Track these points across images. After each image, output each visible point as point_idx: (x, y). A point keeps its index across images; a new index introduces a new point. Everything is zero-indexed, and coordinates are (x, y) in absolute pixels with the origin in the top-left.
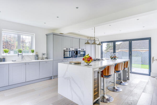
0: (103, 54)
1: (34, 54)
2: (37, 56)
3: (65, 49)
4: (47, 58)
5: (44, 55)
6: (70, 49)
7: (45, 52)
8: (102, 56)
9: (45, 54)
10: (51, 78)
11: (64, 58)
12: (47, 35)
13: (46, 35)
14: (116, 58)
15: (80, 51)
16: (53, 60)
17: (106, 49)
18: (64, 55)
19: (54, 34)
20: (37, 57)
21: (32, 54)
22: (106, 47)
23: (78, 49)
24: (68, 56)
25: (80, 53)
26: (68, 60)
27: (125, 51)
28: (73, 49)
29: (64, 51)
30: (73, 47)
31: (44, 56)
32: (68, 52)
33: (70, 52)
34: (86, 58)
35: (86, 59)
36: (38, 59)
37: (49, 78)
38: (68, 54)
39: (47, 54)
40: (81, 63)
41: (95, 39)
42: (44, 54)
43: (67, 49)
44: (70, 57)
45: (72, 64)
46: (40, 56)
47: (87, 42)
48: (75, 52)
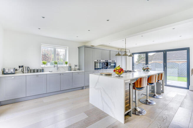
0: (134, 65)
1: (68, 65)
3: (96, 61)
4: (79, 69)
6: (100, 61)
7: (77, 64)
8: (134, 67)
11: (95, 69)
12: (79, 48)
14: (149, 70)
15: (110, 62)
17: (137, 61)
18: (95, 66)
19: (86, 47)
20: (70, 69)
21: (65, 65)
22: (138, 58)
23: (109, 61)
24: (99, 67)
25: (110, 64)
26: (99, 71)
27: (159, 63)
28: (104, 61)
29: (95, 63)
30: (103, 59)
31: (76, 67)
32: (99, 64)
33: (101, 64)
34: (117, 69)
35: (117, 71)
36: (71, 70)
37: (81, 88)
38: (98, 66)
40: (112, 75)
41: (126, 50)
42: (76, 66)
43: (98, 61)
44: (101, 69)
45: (103, 75)
46: (73, 67)
47: (117, 53)
48: (106, 64)
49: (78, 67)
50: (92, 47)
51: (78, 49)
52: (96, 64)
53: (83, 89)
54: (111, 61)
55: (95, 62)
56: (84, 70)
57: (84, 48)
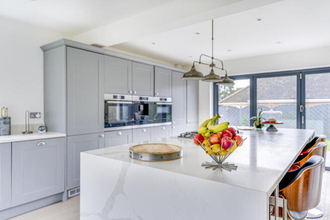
2: (5, 123)
3: (109, 97)
4: (46, 128)
5: (35, 117)
6: (123, 97)
7: (39, 108)
9: (38, 116)
10: (58, 199)
11: (105, 127)
12: (45, 49)
13: (41, 48)
15: (155, 103)
16: (65, 135)
18: (106, 115)
19: (70, 46)
20: (7, 126)
24: (118, 119)
25: (155, 110)
26: (120, 133)
28: (136, 99)
29: (107, 104)
30: (133, 92)
31: (33, 121)
32: (118, 108)
33: (125, 108)
34: (212, 133)
35: (214, 139)
36: (10, 134)
37: (51, 200)
38: (116, 114)
39: (47, 115)
40: (182, 155)
41: (215, 62)
42: (33, 115)
43: (115, 97)
45: (143, 159)
46: (20, 120)
47: (189, 70)
48: (142, 107)
49: (40, 121)
50: (96, 50)
51: (41, 52)
52: (110, 108)
53: (61, 201)
54: (156, 99)
55: (106, 102)
56: (64, 131)
57: (64, 47)
